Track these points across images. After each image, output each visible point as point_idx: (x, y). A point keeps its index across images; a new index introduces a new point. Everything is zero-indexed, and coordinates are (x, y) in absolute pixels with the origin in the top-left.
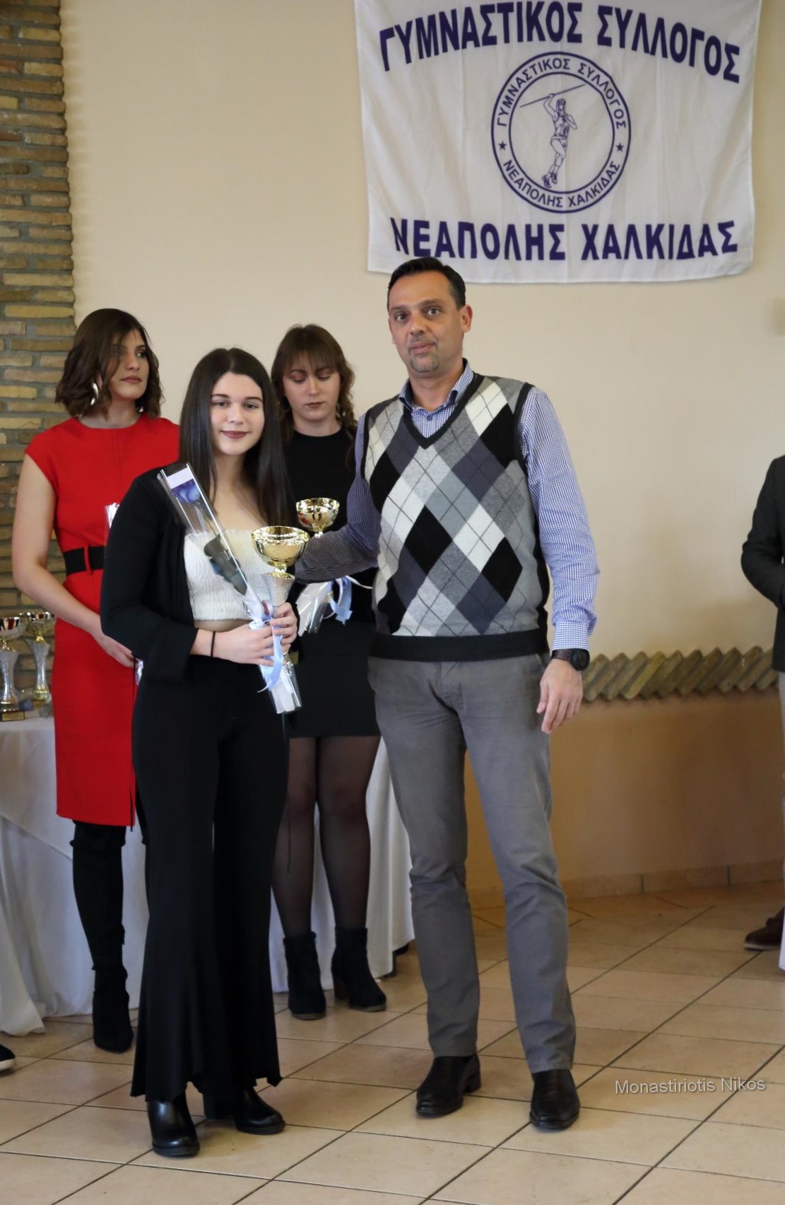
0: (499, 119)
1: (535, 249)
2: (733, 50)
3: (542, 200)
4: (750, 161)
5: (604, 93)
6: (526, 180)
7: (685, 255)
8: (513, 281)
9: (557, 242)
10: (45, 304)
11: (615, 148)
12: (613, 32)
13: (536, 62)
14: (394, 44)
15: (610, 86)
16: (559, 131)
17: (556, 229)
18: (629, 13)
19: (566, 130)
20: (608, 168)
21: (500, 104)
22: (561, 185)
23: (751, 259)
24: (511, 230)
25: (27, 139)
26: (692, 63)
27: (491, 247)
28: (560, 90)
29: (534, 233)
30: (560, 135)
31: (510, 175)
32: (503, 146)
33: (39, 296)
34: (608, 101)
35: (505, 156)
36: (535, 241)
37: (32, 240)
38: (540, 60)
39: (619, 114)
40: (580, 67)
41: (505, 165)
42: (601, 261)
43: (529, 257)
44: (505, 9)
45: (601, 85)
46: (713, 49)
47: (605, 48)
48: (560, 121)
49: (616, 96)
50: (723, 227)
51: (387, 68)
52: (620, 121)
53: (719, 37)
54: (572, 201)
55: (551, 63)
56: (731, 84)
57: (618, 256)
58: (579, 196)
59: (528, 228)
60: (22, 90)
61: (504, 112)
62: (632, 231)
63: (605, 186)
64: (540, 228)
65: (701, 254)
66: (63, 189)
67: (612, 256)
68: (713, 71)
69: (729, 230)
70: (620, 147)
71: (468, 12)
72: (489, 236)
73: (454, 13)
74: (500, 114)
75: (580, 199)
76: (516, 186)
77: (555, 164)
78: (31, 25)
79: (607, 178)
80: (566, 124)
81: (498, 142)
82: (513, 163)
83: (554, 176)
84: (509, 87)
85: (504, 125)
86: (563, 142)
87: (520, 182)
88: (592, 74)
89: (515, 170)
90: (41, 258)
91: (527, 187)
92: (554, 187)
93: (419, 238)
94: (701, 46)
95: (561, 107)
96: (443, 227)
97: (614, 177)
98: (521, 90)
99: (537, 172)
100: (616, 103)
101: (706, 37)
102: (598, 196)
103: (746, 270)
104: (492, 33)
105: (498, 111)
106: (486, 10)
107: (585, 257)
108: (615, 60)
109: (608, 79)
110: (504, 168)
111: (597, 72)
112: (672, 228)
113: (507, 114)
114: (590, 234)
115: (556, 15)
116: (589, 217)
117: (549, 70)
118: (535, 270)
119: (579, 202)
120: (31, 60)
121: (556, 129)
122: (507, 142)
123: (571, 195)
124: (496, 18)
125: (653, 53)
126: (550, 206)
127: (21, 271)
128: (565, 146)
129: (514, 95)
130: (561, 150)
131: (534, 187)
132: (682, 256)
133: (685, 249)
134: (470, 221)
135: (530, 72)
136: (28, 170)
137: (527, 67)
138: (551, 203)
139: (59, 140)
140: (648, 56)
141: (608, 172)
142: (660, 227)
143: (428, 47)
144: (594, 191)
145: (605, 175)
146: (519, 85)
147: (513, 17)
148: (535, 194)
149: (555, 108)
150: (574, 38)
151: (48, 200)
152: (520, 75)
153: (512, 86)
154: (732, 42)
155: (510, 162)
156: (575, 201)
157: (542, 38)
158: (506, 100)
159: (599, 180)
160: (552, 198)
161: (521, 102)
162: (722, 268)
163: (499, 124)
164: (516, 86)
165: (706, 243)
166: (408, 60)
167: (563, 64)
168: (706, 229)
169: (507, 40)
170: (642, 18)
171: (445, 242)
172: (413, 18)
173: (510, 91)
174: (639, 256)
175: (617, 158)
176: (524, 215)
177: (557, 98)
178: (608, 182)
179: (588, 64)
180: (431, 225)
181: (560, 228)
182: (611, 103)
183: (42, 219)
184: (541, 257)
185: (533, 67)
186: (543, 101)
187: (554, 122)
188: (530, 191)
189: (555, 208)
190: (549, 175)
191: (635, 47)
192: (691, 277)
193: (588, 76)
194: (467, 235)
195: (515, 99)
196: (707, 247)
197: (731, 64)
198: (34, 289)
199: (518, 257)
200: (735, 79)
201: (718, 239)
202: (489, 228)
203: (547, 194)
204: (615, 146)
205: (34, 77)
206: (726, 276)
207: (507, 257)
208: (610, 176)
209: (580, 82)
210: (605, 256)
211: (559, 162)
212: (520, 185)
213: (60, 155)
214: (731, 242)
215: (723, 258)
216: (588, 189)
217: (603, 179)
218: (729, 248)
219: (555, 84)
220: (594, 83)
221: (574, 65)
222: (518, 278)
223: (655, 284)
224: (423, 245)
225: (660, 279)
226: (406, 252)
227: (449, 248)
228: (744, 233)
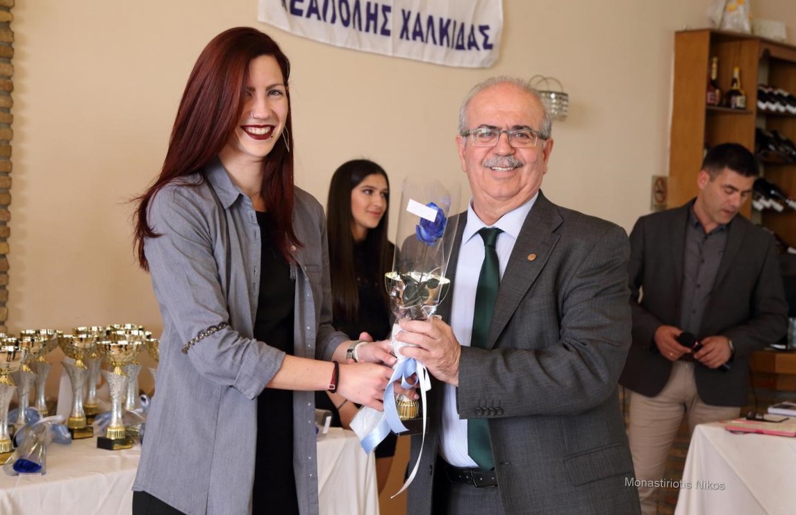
1: (372, 24)
7: (460, 47)
8: (358, 48)
9: (386, 20)
17: (386, 9)
23: (499, 55)
24: (357, 4)
27: (345, 16)
29: (372, 10)
36: (372, 17)
42: (411, 41)
43: (367, 30)
50: (483, 29)
57: (422, 40)
59: (369, 4)
62: (431, 20)
64: (376, 6)
65: (469, 48)
67: (418, 39)
69: (487, 32)
72: (344, 6)
107: (402, 37)
112: (455, 23)
114: (406, 18)
116: (406, 3)
118: (370, 41)
132: (458, 47)
133: (460, 43)
142: (449, 21)
162: (483, 62)
165: (472, 40)
168: (472, 29)
171: (314, 5)
174: (435, 42)
181: (389, 9)
184: (375, 31)
192: (465, 65)
194: (330, 2)
196: (472, 44)
199: (360, 29)
201: (480, 39)
210: (414, 38)
214: (490, 42)
215: (484, 53)
218: (487, 46)
222: (360, 46)
223: (443, 66)
224: (298, 5)
225: (447, 63)
226: (286, 9)
227: (316, 11)
228: (497, 36)
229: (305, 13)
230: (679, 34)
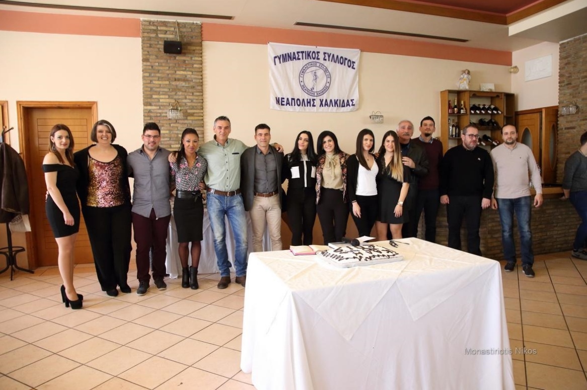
1: (309, 104)
2: (354, 62)
3: (310, 94)
4: (358, 86)
5: (325, 71)
6: (307, 89)
8: (304, 111)
9: (314, 103)
10: (196, 116)
11: (327, 83)
12: (327, 58)
14: (277, 60)
15: (326, 69)
16: (314, 79)
17: (314, 100)
18: (330, 54)
20: (326, 87)
22: (315, 90)
23: (358, 108)
24: (303, 100)
25: (194, 81)
26: (345, 65)
27: (299, 104)
28: (315, 70)
29: (309, 101)
31: (303, 88)
32: (302, 82)
33: (195, 115)
35: (302, 84)
37: (194, 103)
38: (310, 63)
39: (328, 75)
41: (302, 86)
42: (324, 107)
43: (307, 106)
44: (302, 52)
45: (324, 69)
46: (349, 63)
47: (325, 61)
49: (328, 71)
50: (352, 100)
51: (275, 64)
52: (328, 77)
53: (350, 60)
54: (317, 94)
55: (313, 64)
56: (353, 69)
57: (328, 106)
59: (307, 99)
60: (193, 70)
62: (331, 101)
64: (310, 100)
66: (202, 91)
67: (326, 106)
68: (349, 67)
71: (294, 53)
72: (298, 101)
73: (291, 53)
74: (301, 75)
75: (319, 93)
76: (305, 90)
78: (196, 57)
80: (316, 77)
81: (300, 81)
82: (304, 85)
83: (313, 88)
85: (302, 77)
86: (315, 81)
90: (196, 106)
91: (307, 91)
92: (313, 91)
93: (282, 101)
94: (347, 61)
96: (288, 99)
98: (306, 70)
99: (310, 87)
100: (327, 73)
102: (323, 93)
103: (357, 110)
104: (299, 57)
106: (298, 53)
107: (320, 106)
108: (327, 63)
111: (323, 66)
112: (340, 100)
113: (303, 75)
114: (321, 101)
115: (314, 54)
116: (321, 97)
117: (312, 66)
118: (308, 109)
120: (195, 64)
124: (300, 54)
125: (336, 62)
126: (312, 95)
127: (192, 109)
130: (315, 83)
132: (342, 106)
134: (294, 98)
136: (194, 87)
139: (201, 81)
142: (337, 100)
143: (285, 60)
147: (304, 54)
148: (309, 92)
149: (313, 74)
150: (318, 59)
151: (198, 94)
152: (305, 66)
153: (304, 69)
157: (311, 59)
158: (302, 72)
160: (313, 93)
161: (306, 72)
162: (352, 109)
166: (280, 63)
167: (315, 64)
168: (348, 101)
169: (303, 59)
170: (333, 55)
171: (288, 102)
172: (281, 54)
174: (333, 106)
175: (328, 85)
176: (306, 97)
177: (314, 72)
178: (326, 90)
179: (321, 64)
181: (315, 100)
183: (197, 98)
184: (310, 106)
185: (308, 65)
186: (311, 72)
187: (313, 77)
191: (332, 61)
192: (344, 111)
193: (321, 67)
194: (293, 101)
195: (304, 71)
196: (348, 105)
197: (353, 66)
198: (194, 113)
199: (305, 106)
200: (354, 68)
201: (351, 103)
202: (298, 99)
205: (195, 68)
206: (352, 111)
207: (302, 106)
209: (319, 68)
211: (314, 85)
213: (201, 84)
215: (352, 107)
216: (321, 91)
217: (324, 89)
218: (354, 105)
219: (314, 68)
221: (318, 65)
223: (336, 112)
224: (283, 103)
225: (337, 111)
226: (279, 105)
227: (289, 104)
228: (356, 102)
230: (441, 92)
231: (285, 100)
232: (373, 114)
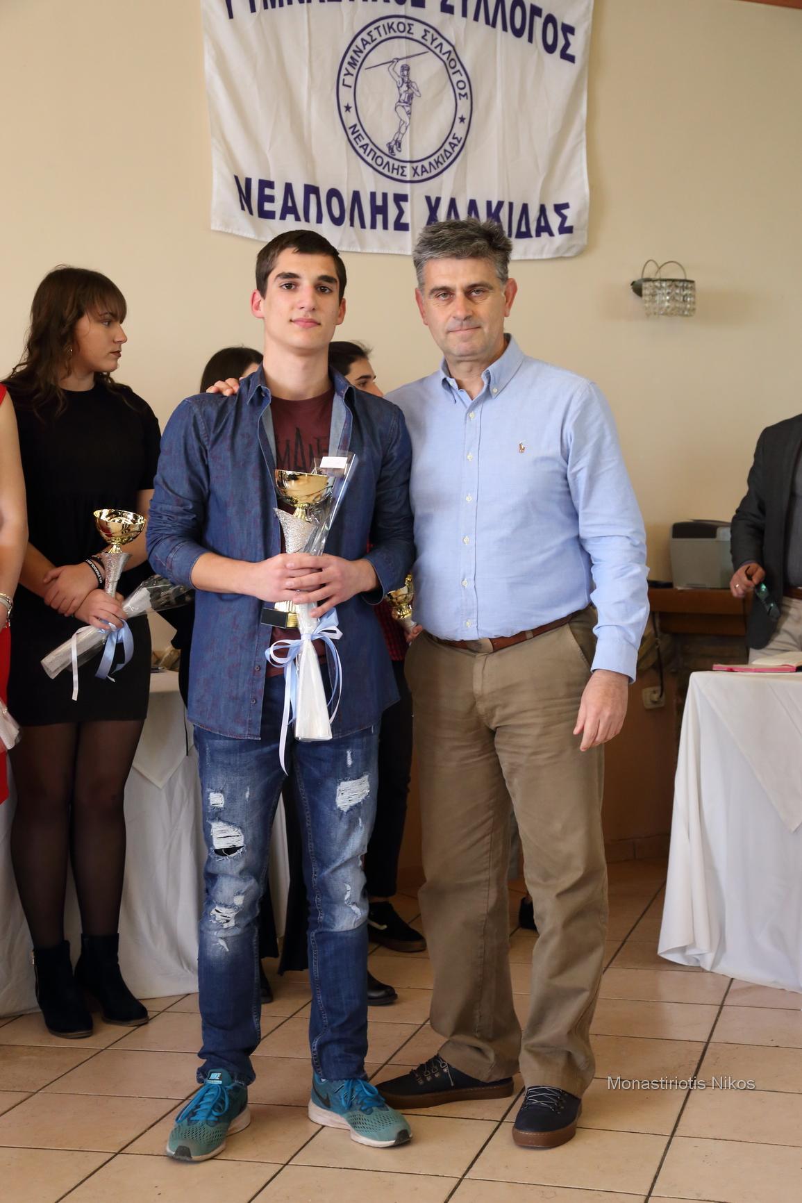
0: (344, 80)
1: (379, 218)
2: (568, 30)
3: (387, 167)
4: (584, 143)
5: (447, 62)
6: (371, 146)
7: (523, 234)
8: (359, 250)
9: (401, 212)
11: (458, 120)
13: (380, 23)
15: (453, 56)
16: (403, 97)
17: (400, 198)
19: (410, 97)
20: (450, 140)
21: (345, 65)
22: (405, 154)
23: (585, 241)
24: (356, 196)
26: (530, 40)
27: (336, 213)
28: (405, 55)
29: (379, 202)
30: (405, 102)
31: (355, 139)
32: (348, 108)
34: (451, 71)
35: (351, 119)
36: (379, 210)
38: (385, 22)
39: (461, 85)
40: (424, 34)
41: (350, 128)
43: (373, 226)
45: (444, 54)
46: (550, 27)
47: (448, 15)
48: (405, 88)
49: (459, 67)
50: (559, 208)
51: (231, 16)
52: (463, 92)
53: (556, 15)
54: (415, 170)
55: (395, 26)
56: (567, 63)
58: (423, 166)
59: (373, 195)
61: (349, 74)
62: (472, 205)
63: (448, 158)
64: (385, 196)
65: (538, 235)
68: (550, 49)
69: (565, 212)
70: (462, 119)
72: (335, 201)
74: (345, 75)
75: (424, 170)
76: (361, 151)
77: (399, 132)
79: (450, 150)
80: (410, 91)
81: (343, 104)
82: (358, 127)
83: (399, 144)
84: (353, 47)
85: (350, 87)
86: (408, 109)
87: (365, 147)
88: (433, 39)
89: (360, 135)
91: (372, 154)
92: (398, 156)
93: (263, 198)
94: (539, 22)
95: (405, 73)
96: (289, 188)
97: (457, 149)
98: (366, 52)
99: (383, 138)
100: (458, 74)
101: (544, 14)
102: (441, 167)
103: (581, 253)
105: (343, 71)
109: (451, 48)
110: (350, 132)
111: (440, 40)
112: (511, 205)
113: (352, 75)
114: (433, 206)
116: (431, 188)
117: (393, 34)
118: (380, 240)
119: (422, 172)
121: (401, 95)
122: (352, 104)
123: (415, 165)
125: (494, 25)
126: (394, 175)
128: (409, 113)
129: (359, 57)
130: (406, 118)
131: (379, 153)
132: (520, 235)
133: (523, 229)
134: (317, 185)
135: (375, 34)
137: (371, 28)
138: (395, 171)
140: (489, 28)
141: (450, 143)
142: (500, 204)
144: (438, 162)
145: (447, 147)
146: (364, 46)
148: (379, 161)
149: (399, 74)
150: (417, 3)
152: (364, 35)
153: (357, 46)
154: (568, 22)
155: (355, 126)
156: (419, 171)
158: (351, 61)
159: (442, 151)
160: (396, 167)
161: (366, 65)
162: (558, 249)
163: (344, 85)
164: (362, 47)
165: (543, 224)
166: (253, 9)
167: (407, 28)
168: (543, 209)
171: (290, 204)
173: (355, 52)
175: (460, 130)
176: (369, 183)
177: (401, 63)
178: (451, 154)
179: (432, 31)
180: (276, 185)
181: (404, 198)
182: (454, 73)
184: (385, 227)
185: (377, 28)
186: (389, 65)
187: (399, 88)
188: (375, 158)
189: (399, 177)
190: (393, 143)
191: (476, 18)
192: (530, 257)
193: (432, 44)
194: (313, 198)
195: (360, 60)
196: (544, 228)
197: (567, 45)
199: (363, 226)
200: (571, 59)
201: (554, 221)
202: (333, 193)
203: (391, 161)
204: (457, 118)
206: (561, 258)
207: (352, 224)
208: (453, 148)
209: (424, 49)
211: (403, 130)
212: (365, 150)
214: (567, 224)
215: (559, 239)
216: (431, 160)
217: (445, 151)
218: (565, 230)
219: (399, 48)
220: (437, 51)
221: (418, 30)
222: (362, 246)
224: (268, 206)
226: (251, 213)
227: (293, 210)
228: (579, 214)
229: (278, 215)
231: (278, 193)
232: (650, 272)
